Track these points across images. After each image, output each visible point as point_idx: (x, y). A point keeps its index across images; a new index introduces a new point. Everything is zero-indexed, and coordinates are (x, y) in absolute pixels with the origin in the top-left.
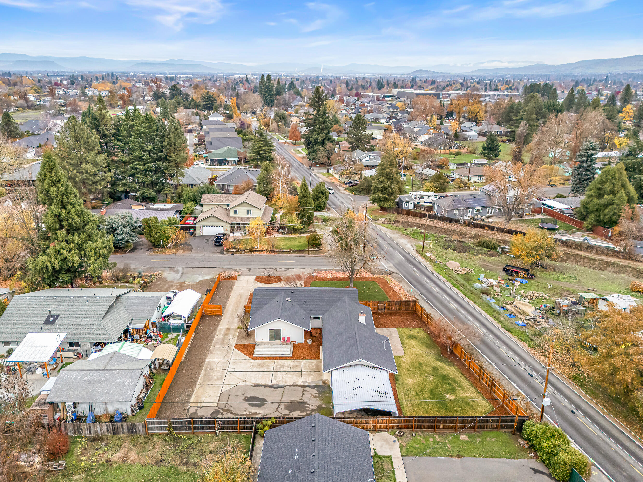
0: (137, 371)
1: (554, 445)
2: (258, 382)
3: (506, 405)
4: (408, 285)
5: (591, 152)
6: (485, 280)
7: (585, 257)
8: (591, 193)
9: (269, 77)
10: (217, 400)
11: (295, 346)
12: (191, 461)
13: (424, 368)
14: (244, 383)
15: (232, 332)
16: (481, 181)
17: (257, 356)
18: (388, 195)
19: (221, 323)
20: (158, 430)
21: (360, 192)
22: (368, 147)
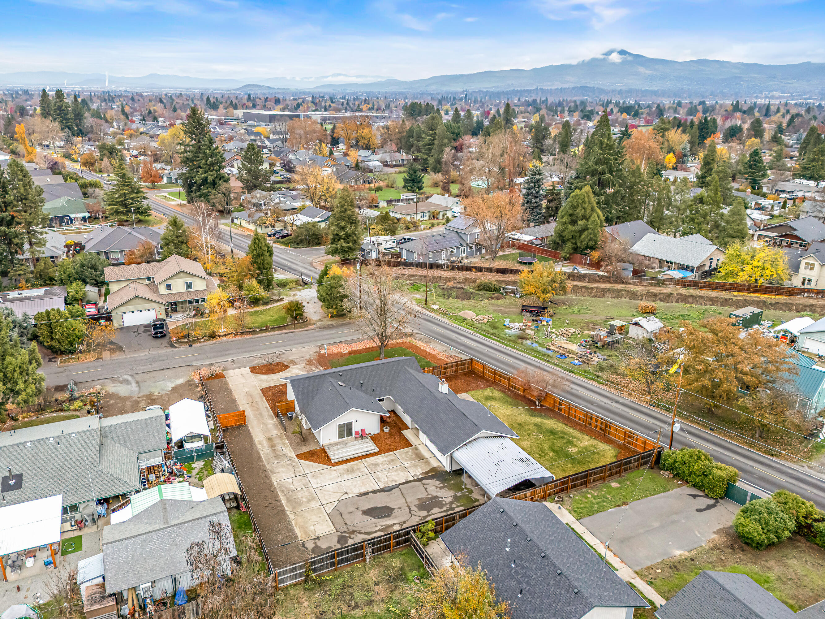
0: (221, 515)
1: (703, 465)
2: (363, 490)
3: (629, 443)
4: (441, 344)
5: (538, 177)
6: (512, 325)
7: (582, 287)
8: (564, 220)
9: (59, 94)
10: (331, 524)
11: (374, 438)
12: (361, 602)
13: (527, 427)
14: (346, 496)
15: (277, 441)
16: (425, 219)
17: (337, 460)
18: (352, 243)
19: (253, 434)
20: (291, 580)
21: (298, 244)
22: (268, 185)
